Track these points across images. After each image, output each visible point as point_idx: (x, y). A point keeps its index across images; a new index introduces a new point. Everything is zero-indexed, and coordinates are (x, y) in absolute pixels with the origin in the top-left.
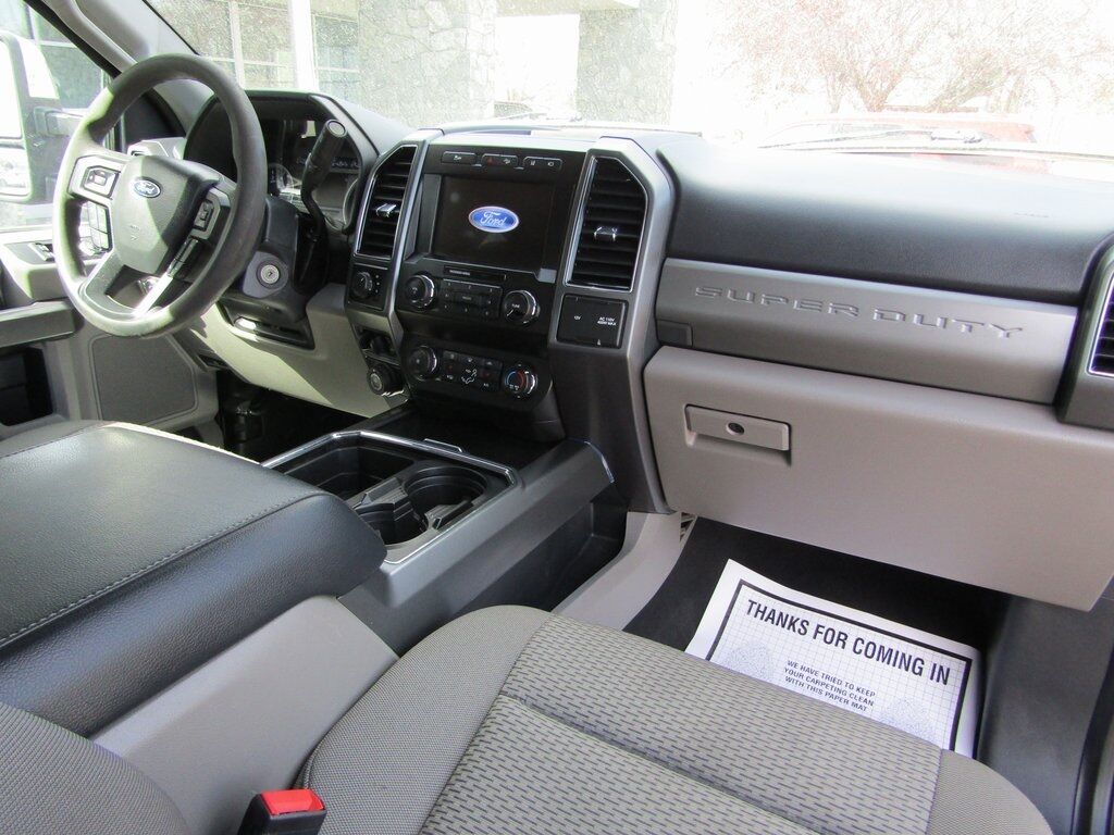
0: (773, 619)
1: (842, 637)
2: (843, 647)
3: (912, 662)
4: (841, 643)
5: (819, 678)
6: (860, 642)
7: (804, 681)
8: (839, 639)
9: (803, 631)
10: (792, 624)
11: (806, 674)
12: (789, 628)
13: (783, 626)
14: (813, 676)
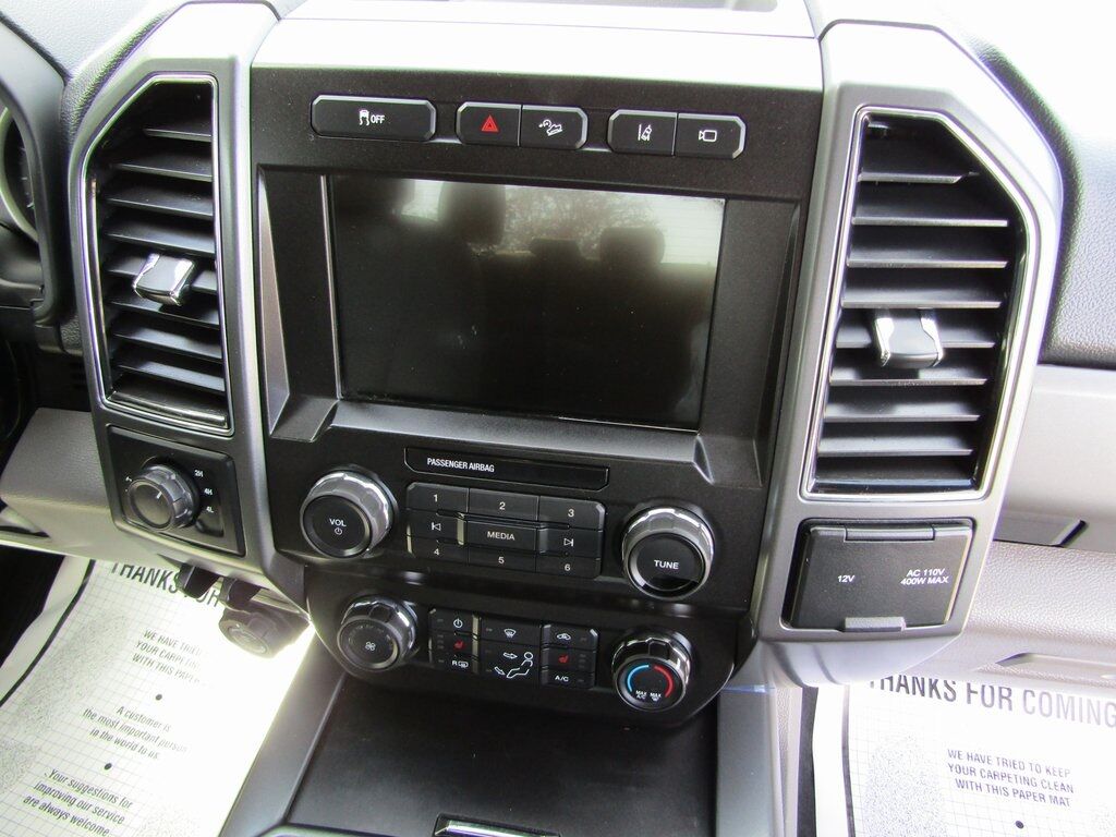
0: (906, 686)
1: (1005, 693)
2: (1010, 708)
3: (1102, 712)
4: (1005, 701)
5: (995, 768)
6: (1029, 694)
7: (977, 779)
8: (1001, 697)
9: (950, 695)
10: (933, 686)
11: (977, 766)
12: (931, 695)
13: (923, 693)
14: (986, 766)
